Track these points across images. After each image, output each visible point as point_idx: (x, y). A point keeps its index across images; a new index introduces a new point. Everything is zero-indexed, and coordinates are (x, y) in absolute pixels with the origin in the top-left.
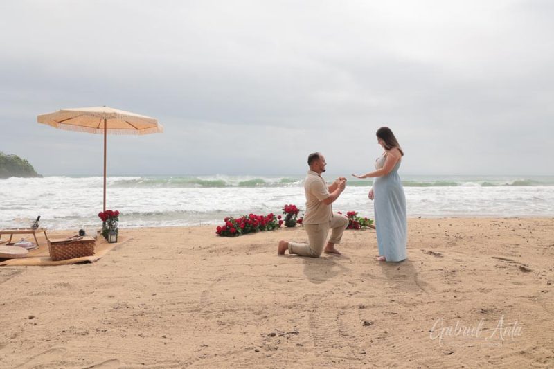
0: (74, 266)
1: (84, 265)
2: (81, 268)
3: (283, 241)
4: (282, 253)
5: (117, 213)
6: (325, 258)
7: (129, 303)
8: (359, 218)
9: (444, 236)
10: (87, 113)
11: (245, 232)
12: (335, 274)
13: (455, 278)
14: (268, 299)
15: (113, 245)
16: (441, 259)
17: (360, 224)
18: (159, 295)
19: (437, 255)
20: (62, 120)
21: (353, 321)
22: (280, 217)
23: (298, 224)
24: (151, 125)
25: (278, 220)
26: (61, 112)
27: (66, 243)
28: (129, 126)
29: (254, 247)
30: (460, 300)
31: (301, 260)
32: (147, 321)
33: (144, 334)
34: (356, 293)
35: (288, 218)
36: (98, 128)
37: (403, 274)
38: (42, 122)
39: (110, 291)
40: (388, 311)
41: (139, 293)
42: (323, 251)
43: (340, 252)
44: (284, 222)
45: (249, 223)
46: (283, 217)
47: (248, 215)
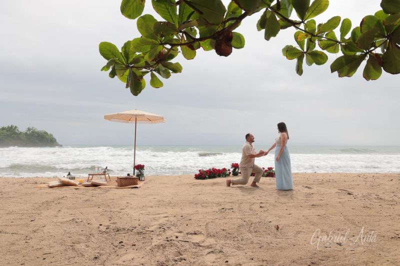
0: (131, 189)
1: (135, 189)
5: (143, 166)
16: (311, 190)
19: (309, 188)
22: (229, 170)
23: (240, 174)
25: (228, 172)
35: (234, 170)
44: (232, 173)
45: (212, 173)
46: (232, 170)
47: (212, 169)
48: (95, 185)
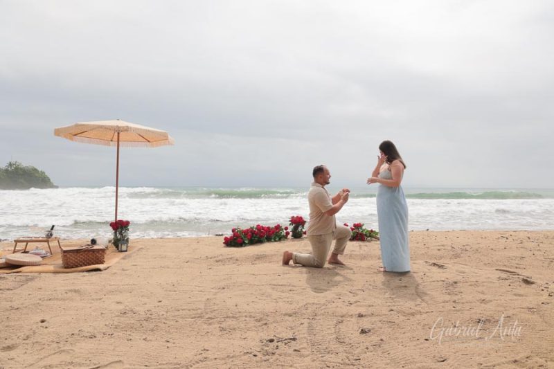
0: (85, 274)
1: (94, 273)
2: (92, 275)
3: (287, 252)
4: (286, 263)
5: (127, 223)
6: (329, 269)
7: (136, 309)
8: (364, 230)
9: (450, 248)
10: (101, 127)
11: (252, 242)
12: (337, 284)
13: (456, 290)
14: (269, 306)
15: (123, 254)
16: (445, 270)
17: (366, 235)
18: (165, 302)
19: (440, 267)
20: (77, 132)
21: (351, 330)
22: (286, 229)
24: (162, 139)
25: (285, 231)
26: (77, 126)
27: (77, 251)
28: (141, 139)
29: (259, 258)
30: (458, 311)
31: (304, 270)
32: (151, 326)
33: (148, 338)
34: (356, 302)
35: (295, 229)
36: (111, 141)
37: (404, 285)
38: (58, 135)
39: (118, 298)
40: (386, 319)
41: (146, 300)
42: (327, 262)
43: (344, 263)
44: (291, 233)
45: (256, 234)
46: (290, 228)
47: (255, 227)
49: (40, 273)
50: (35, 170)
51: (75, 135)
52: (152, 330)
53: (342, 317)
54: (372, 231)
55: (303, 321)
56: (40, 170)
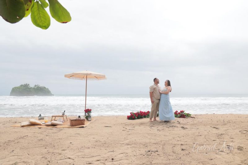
0: (78, 128)
1: (82, 128)
5: (91, 110)
7: (100, 140)
8: (185, 113)
9: (223, 121)
11: (138, 118)
13: (222, 137)
14: (148, 141)
15: (90, 122)
16: (218, 130)
17: (186, 116)
19: (217, 128)
21: (178, 149)
27: (76, 120)
28: (94, 77)
29: (142, 124)
30: (221, 144)
33: (107, 149)
34: (180, 140)
36: (83, 78)
37: (200, 135)
38: (66, 77)
39: (93, 137)
40: (191, 146)
41: (103, 137)
45: (140, 115)
47: (139, 112)
48: (54, 125)
49: (64, 128)
50: (45, 88)
51: (71, 76)
52: (107, 147)
53: (175, 145)
54: (188, 114)
55: (160, 146)
56: (47, 88)
